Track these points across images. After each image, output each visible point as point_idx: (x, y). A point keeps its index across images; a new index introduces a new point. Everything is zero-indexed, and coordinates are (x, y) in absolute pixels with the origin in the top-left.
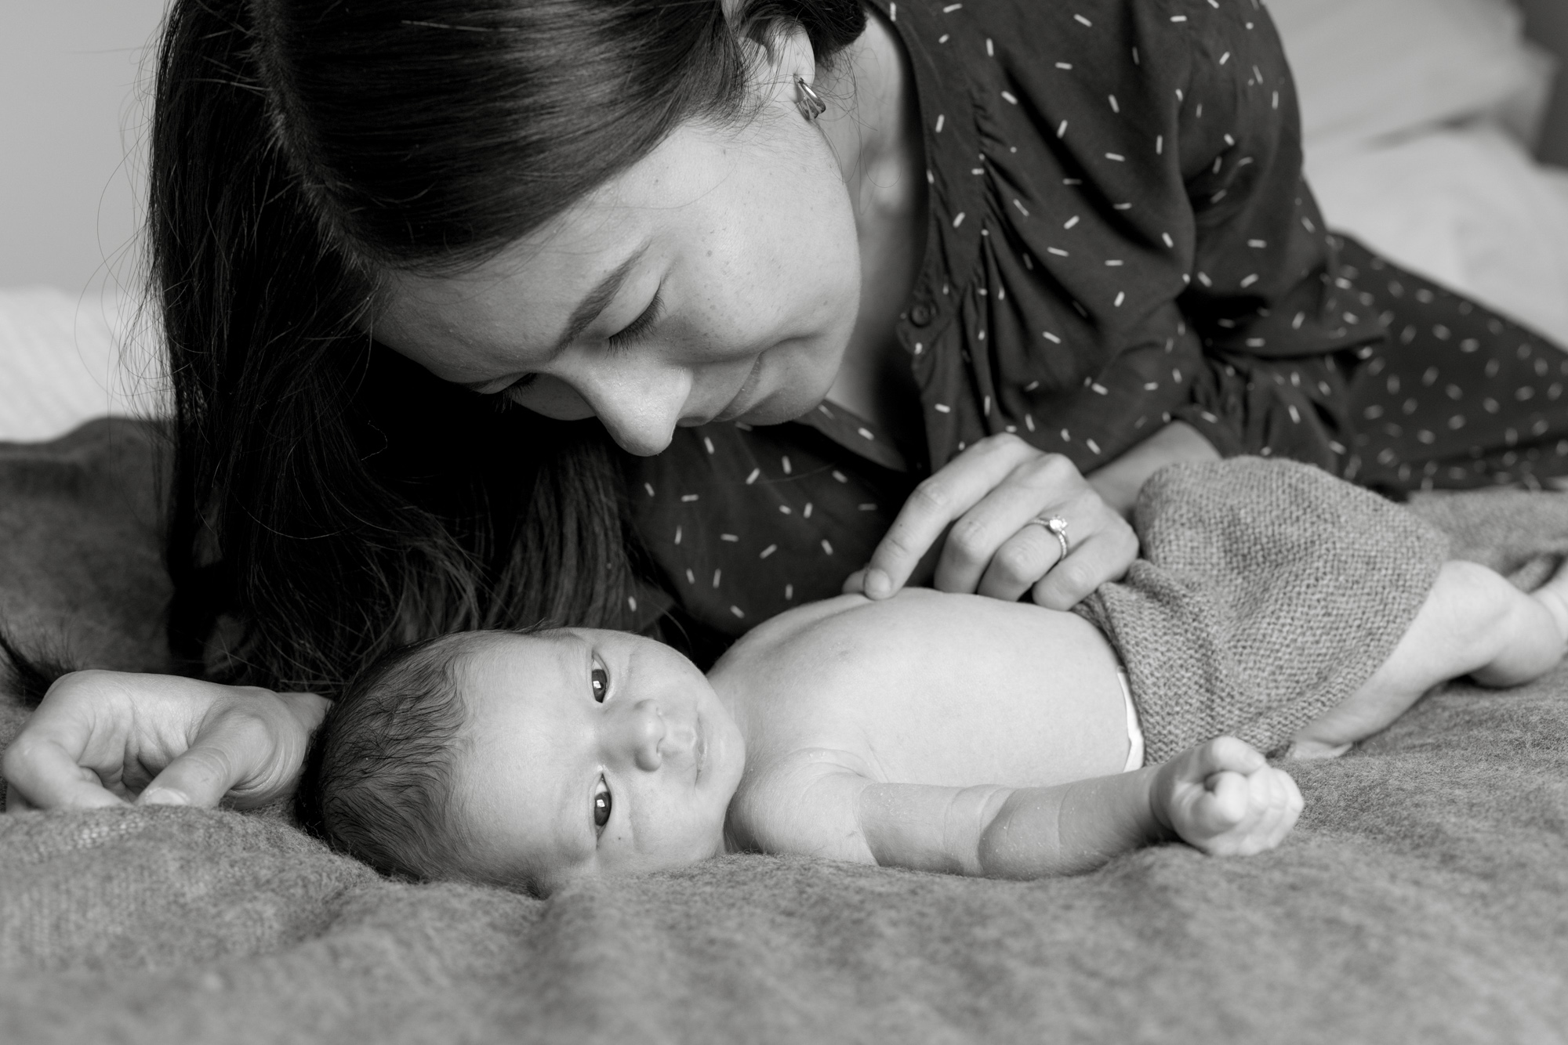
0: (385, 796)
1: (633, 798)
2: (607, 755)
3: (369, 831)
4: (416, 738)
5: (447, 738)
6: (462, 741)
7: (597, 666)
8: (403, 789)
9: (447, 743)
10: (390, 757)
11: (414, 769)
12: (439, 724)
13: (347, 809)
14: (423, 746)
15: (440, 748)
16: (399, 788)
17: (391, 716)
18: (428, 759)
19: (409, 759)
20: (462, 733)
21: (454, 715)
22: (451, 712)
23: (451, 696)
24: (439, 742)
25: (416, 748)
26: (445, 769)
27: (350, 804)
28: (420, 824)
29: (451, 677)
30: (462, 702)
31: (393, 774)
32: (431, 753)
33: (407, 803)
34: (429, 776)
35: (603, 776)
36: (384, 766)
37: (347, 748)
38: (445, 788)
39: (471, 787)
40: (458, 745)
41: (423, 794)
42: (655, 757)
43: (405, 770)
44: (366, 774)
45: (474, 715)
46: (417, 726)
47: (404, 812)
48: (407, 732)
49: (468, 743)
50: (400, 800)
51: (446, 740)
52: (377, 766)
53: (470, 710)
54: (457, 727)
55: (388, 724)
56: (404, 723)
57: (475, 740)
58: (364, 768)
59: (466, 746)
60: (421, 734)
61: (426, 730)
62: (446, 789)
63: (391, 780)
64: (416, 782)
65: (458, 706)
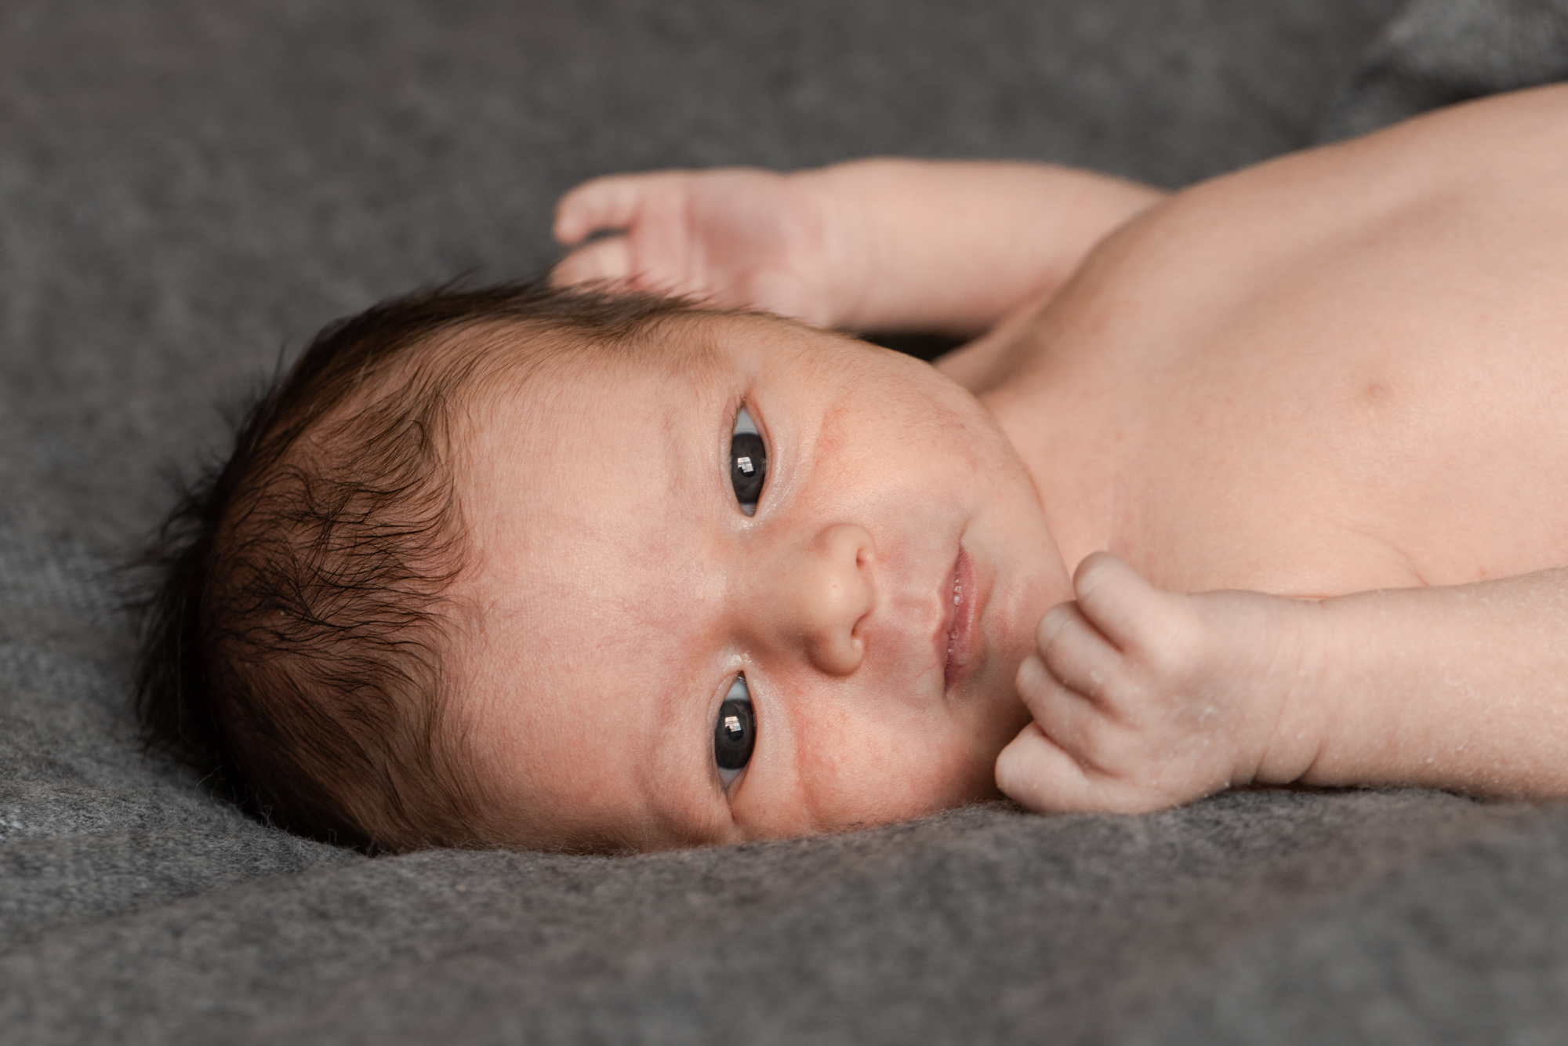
0: (322, 696)
1: (801, 727)
5: (432, 598)
7: (746, 426)
8: (350, 687)
12: (417, 565)
15: (419, 616)
16: (344, 683)
17: (327, 528)
18: (398, 635)
19: (362, 631)
20: (460, 589)
21: (446, 547)
22: (441, 540)
23: (444, 502)
25: (376, 608)
26: (429, 661)
31: (332, 654)
32: (402, 626)
34: (397, 670)
35: (741, 674)
36: (314, 635)
39: (479, 701)
42: (844, 648)
43: (355, 651)
44: (284, 643)
45: (484, 554)
46: (375, 560)
48: (357, 570)
51: (431, 602)
54: (452, 576)
57: (486, 606)
58: (279, 629)
60: (381, 583)
63: (328, 666)
65: (455, 525)
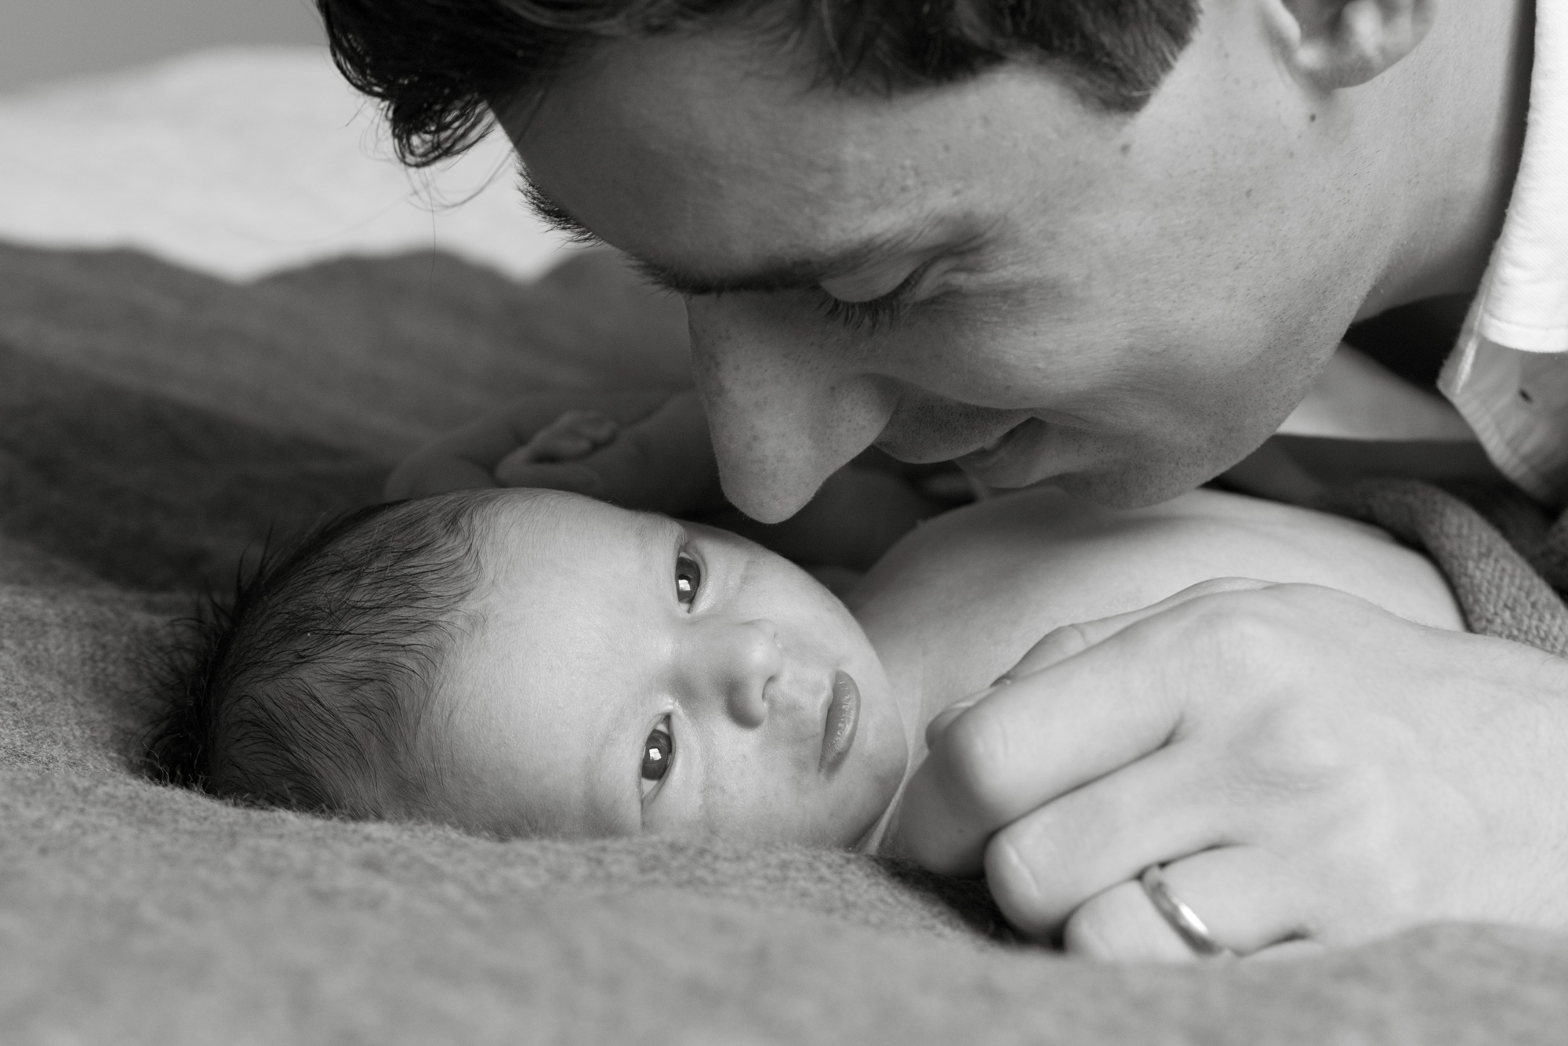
0: (329, 694)
2: (683, 687)
3: (289, 750)
4: (394, 608)
5: (442, 611)
6: (468, 617)
7: (689, 555)
8: (356, 684)
9: (443, 618)
10: (348, 633)
11: (383, 655)
12: (435, 590)
13: (261, 714)
14: (402, 621)
15: (431, 625)
16: (351, 682)
17: (359, 576)
21: (461, 577)
22: (457, 574)
23: (461, 553)
24: (430, 616)
25: (393, 622)
26: (433, 657)
27: (269, 705)
28: (374, 742)
29: (466, 529)
30: (478, 562)
31: (346, 659)
32: (413, 632)
33: (362, 708)
34: (404, 666)
35: (669, 717)
36: (334, 646)
37: (278, 620)
38: (425, 686)
40: (459, 623)
41: (391, 697)
43: (368, 655)
44: (302, 659)
45: (493, 582)
46: (398, 590)
47: (354, 723)
48: (381, 596)
49: (477, 622)
50: (348, 702)
51: (443, 613)
52: (324, 646)
53: (489, 574)
55: (350, 586)
56: (377, 584)
57: (490, 617)
58: (300, 648)
59: (474, 625)
61: (413, 599)
62: (428, 690)
63: (341, 669)
64: (381, 676)
65: (470, 566)
